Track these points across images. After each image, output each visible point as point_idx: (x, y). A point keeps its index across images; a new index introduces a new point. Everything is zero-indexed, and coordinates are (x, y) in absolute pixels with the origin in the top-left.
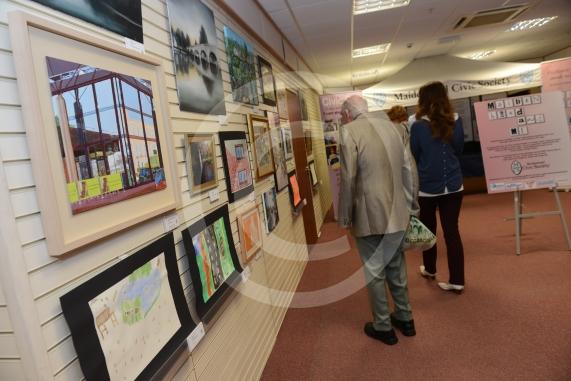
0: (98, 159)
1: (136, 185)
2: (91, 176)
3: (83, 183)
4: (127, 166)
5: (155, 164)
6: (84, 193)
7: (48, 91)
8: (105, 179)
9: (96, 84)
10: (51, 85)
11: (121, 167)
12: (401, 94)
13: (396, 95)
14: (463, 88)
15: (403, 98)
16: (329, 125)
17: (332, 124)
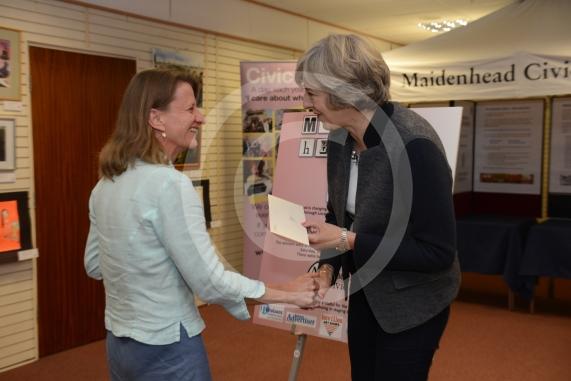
12: (415, 75)
13: (405, 76)
14: (550, 73)
15: (419, 83)
16: (255, 121)
17: (261, 118)
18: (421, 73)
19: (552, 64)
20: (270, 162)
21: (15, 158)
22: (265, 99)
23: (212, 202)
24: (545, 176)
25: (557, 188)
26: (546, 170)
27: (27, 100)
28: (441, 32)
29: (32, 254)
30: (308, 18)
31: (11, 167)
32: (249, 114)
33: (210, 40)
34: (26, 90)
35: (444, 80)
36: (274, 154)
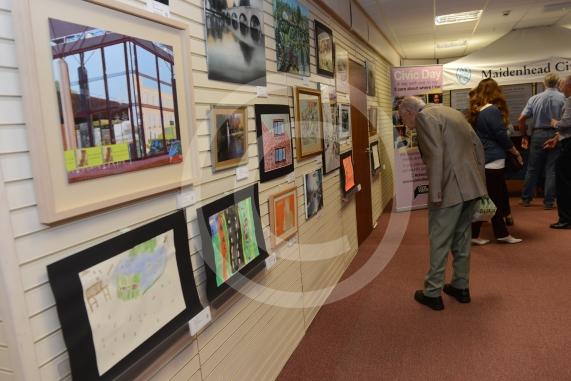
0: (103, 127)
1: (146, 157)
2: (92, 144)
3: (83, 152)
4: (137, 136)
5: (171, 135)
6: (83, 162)
7: (49, 54)
8: (109, 149)
9: (105, 49)
10: (53, 48)
11: (129, 138)
12: (490, 71)
13: (483, 72)
14: (569, 67)
15: (493, 75)
18: (493, 70)
22: (405, 89)
35: (509, 73)
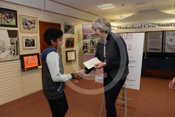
12: (120, 27)
13: (118, 27)
14: (149, 26)
15: (121, 28)
16: (86, 37)
17: (87, 36)
18: (121, 26)
19: (150, 25)
20: (89, 46)
21: (37, 46)
22: (88, 32)
23: (76, 55)
24: (146, 48)
25: (148, 51)
26: (146, 47)
27: (39, 33)
28: (122, 18)
29: (41, 67)
30: (95, 15)
31: (36, 48)
32: (84, 35)
33: (76, 20)
34: (39, 31)
35: (127, 28)
36: (90, 44)
